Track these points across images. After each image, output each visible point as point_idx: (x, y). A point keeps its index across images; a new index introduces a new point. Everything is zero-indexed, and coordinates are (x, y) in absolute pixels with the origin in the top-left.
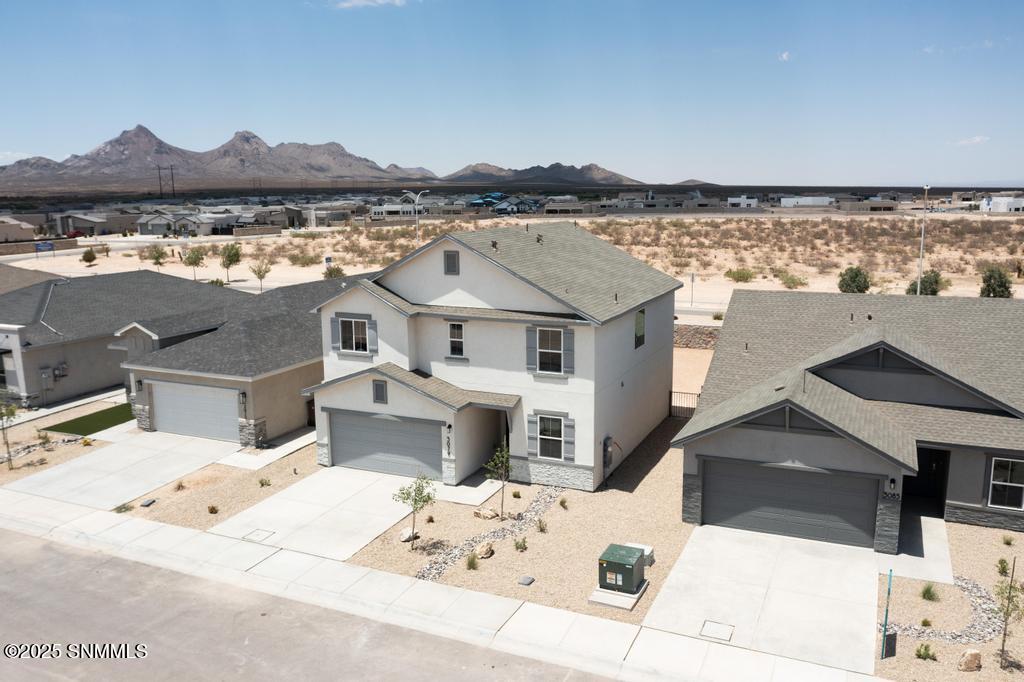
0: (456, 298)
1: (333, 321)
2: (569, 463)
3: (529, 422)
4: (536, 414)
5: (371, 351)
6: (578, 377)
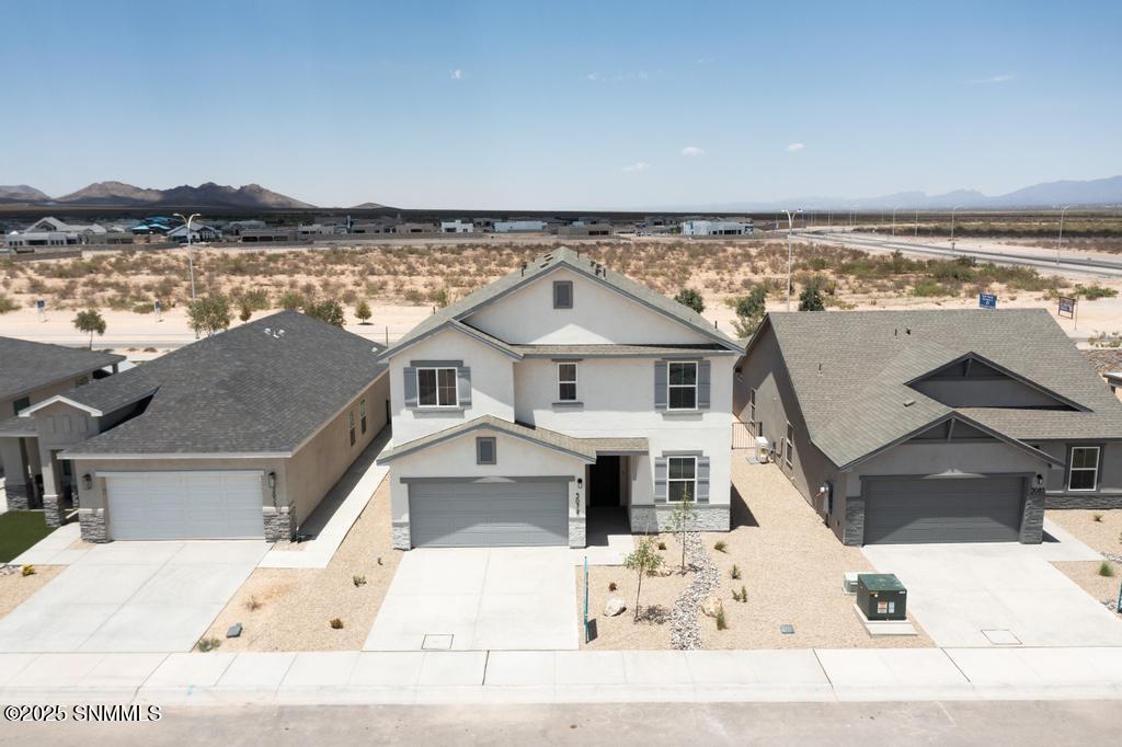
0: (568, 334)
1: (406, 371)
2: (701, 504)
3: (657, 465)
4: (665, 456)
5: (461, 404)
6: (714, 411)
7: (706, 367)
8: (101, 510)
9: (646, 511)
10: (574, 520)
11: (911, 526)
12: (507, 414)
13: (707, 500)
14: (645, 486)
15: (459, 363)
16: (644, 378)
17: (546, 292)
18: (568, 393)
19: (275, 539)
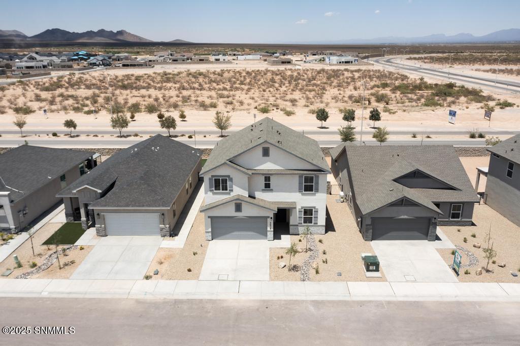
0: (268, 166)
1: (210, 179)
2: (316, 225)
3: (299, 211)
4: (302, 208)
5: (229, 190)
6: (320, 193)
7: (317, 177)
8: (103, 226)
9: (295, 227)
10: (269, 231)
11: (389, 234)
12: (246, 194)
13: (317, 223)
14: (295, 218)
15: (229, 176)
16: (295, 181)
17: (260, 151)
18: (267, 186)
19: (164, 236)
